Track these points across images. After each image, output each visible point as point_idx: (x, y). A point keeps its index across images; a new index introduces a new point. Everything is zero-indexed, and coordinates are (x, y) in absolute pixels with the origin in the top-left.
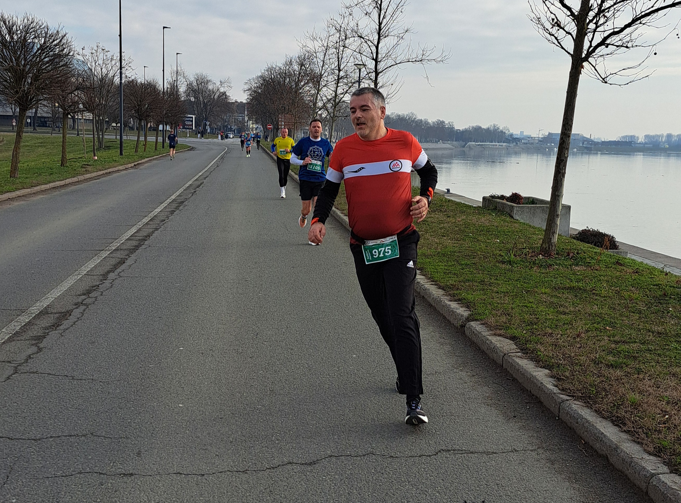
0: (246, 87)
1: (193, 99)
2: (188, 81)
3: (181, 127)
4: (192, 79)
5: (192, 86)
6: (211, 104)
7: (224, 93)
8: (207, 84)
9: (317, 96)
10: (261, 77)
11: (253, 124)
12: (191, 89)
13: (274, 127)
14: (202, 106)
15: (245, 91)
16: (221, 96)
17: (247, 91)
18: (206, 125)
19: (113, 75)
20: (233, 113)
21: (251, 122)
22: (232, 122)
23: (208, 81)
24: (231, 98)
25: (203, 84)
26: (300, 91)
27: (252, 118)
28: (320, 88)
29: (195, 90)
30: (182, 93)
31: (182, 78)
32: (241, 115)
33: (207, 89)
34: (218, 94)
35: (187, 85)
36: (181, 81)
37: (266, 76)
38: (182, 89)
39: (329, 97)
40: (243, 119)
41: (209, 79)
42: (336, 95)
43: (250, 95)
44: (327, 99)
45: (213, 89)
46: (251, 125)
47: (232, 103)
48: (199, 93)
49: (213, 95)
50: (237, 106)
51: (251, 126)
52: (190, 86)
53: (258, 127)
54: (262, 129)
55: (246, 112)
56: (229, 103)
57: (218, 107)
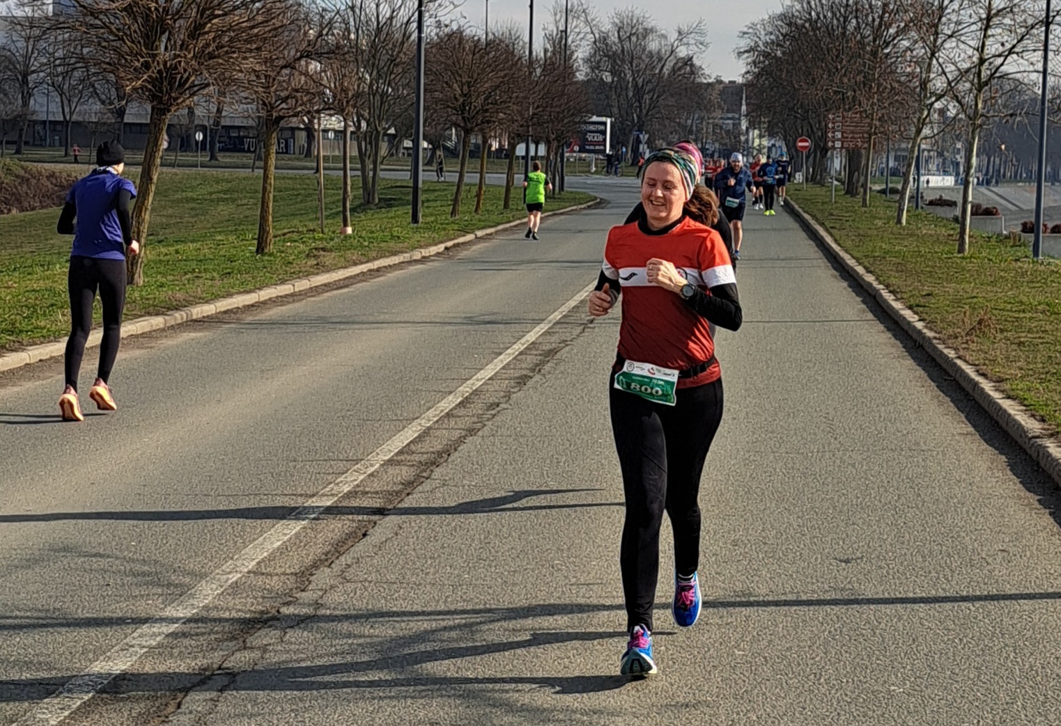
0: (744, 43)
1: (607, 77)
2: (596, 32)
3: (576, 148)
4: (606, 24)
5: (607, 45)
6: (653, 90)
7: (688, 61)
8: (644, 38)
9: (930, 65)
10: (783, 17)
11: (761, 136)
12: (604, 53)
13: (816, 146)
14: (631, 94)
15: (740, 54)
16: (680, 69)
17: (746, 55)
18: (638, 141)
19: (405, 20)
20: (708, 111)
21: (757, 132)
22: (707, 133)
23: (647, 32)
24: (707, 72)
25: (634, 39)
26: (886, 51)
27: (760, 123)
28: (940, 41)
29: (614, 53)
30: (581, 62)
31: (582, 25)
32: (730, 115)
33: (644, 50)
34: (672, 64)
35: (595, 42)
36: (579, 33)
37: (797, 14)
38: (582, 52)
39: (965, 66)
40: (737, 125)
41: (649, 24)
42: (982, 61)
43: (754, 62)
44: (959, 70)
45: (660, 51)
46: (756, 139)
47: (709, 84)
48: (623, 61)
49: (660, 65)
50: (722, 93)
51: (757, 142)
52: (601, 45)
53: (774, 145)
54: (785, 149)
55: (744, 108)
56: (701, 84)
57: (672, 95)
